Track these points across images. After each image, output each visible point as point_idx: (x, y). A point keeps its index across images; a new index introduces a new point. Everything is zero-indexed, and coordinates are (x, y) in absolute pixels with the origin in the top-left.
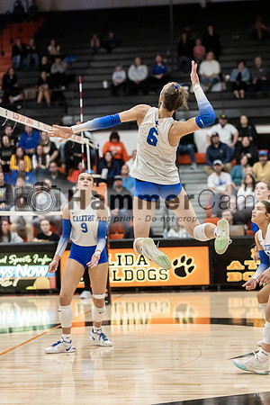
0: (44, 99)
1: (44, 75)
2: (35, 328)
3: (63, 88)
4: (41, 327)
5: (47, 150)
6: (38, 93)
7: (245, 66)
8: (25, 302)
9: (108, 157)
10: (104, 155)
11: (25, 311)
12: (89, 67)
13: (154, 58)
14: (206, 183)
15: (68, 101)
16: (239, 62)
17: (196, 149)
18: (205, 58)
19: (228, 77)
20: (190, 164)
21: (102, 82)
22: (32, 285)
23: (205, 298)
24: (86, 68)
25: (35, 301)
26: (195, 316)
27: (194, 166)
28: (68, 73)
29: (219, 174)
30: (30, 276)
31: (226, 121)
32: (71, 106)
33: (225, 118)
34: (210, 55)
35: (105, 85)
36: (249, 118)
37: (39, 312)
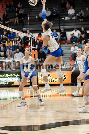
0: (16, 22)
1: (16, 14)
2: (14, 98)
3: (23, 18)
4: (16, 98)
5: (18, 39)
6: (14, 20)
7: (83, 11)
8: (11, 89)
9: (38, 41)
10: (36, 41)
11: (11, 93)
12: (32, 12)
13: (53, 8)
14: (70, 50)
15: (24, 23)
16: (81, 10)
17: (67, 39)
18: (70, 8)
19: (77, 14)
20: (65, 44)
21: (36, 16)
22: (13, 84)
23: (70, 88)
24: (30, 12)
25: (14, 89)
26: (67, 94)
27: (66, 44)
28: (24, 14)
29: (74, 47)
30: (12, 81)
31: (77, 29)
32: (25, 24)
33: (76, 28)
34: (72, 7)
35: (37, 17)
36: (84, 28)
37: (15, 93)
